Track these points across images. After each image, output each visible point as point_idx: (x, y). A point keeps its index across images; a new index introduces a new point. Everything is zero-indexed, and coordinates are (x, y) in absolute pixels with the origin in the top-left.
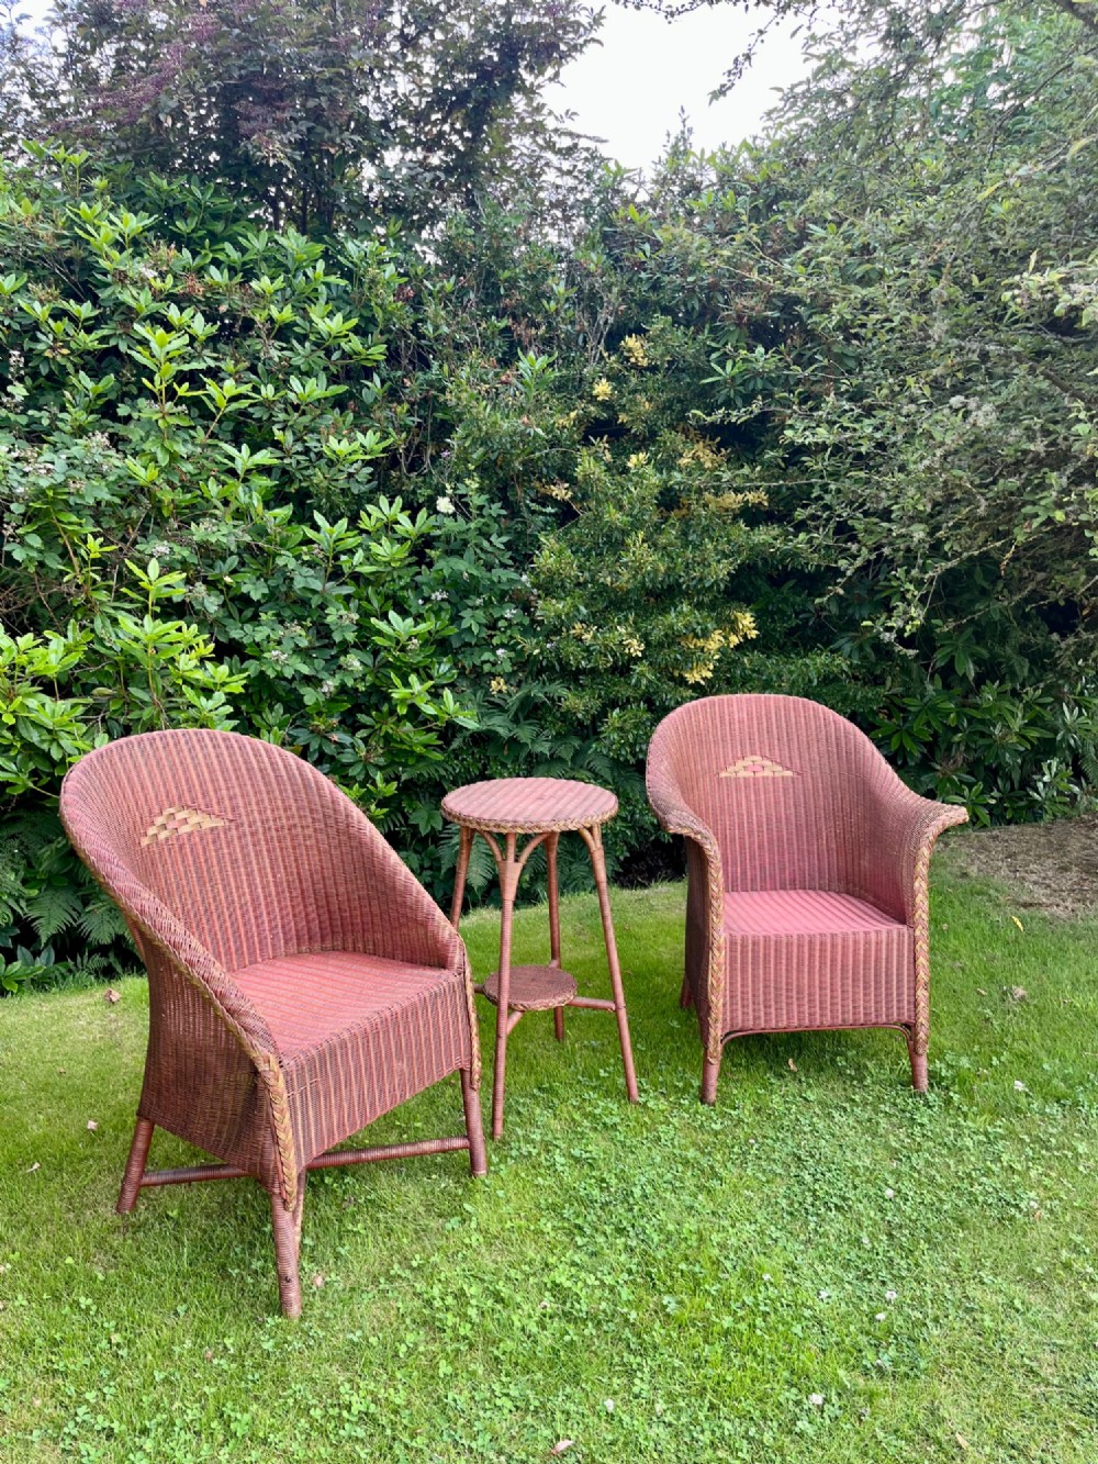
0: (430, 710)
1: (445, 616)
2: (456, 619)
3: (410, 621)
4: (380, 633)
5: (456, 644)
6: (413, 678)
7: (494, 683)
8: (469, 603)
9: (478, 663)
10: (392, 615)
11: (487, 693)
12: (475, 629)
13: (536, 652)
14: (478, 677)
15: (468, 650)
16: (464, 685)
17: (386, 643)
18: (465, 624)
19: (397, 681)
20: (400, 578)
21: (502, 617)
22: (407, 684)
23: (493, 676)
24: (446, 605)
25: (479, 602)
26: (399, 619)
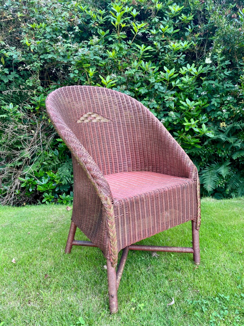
0: (197, 130)
1: (206, 101)
2: (209, 102)
3: (193, 102)
4: (182, 105)
5: (209, 110)
6: (192, 120)
7: (221, 124)
8: (215, 96)
9: (216, 116)
10: (187, 100)
11: (219, 127)
12: (216, 105)
13: (238, 111)
14: (216, 122)
15: (213, 112)
16: (210, 124)
17: (184, 108)
18: (212, 103)
19: (186, 120)
20: (191, 89)
21: (226, 100)
22: (190, 121)
23: (221, 121)
24: (206, 97)
25: (218, 96)
26: (190, 101)
